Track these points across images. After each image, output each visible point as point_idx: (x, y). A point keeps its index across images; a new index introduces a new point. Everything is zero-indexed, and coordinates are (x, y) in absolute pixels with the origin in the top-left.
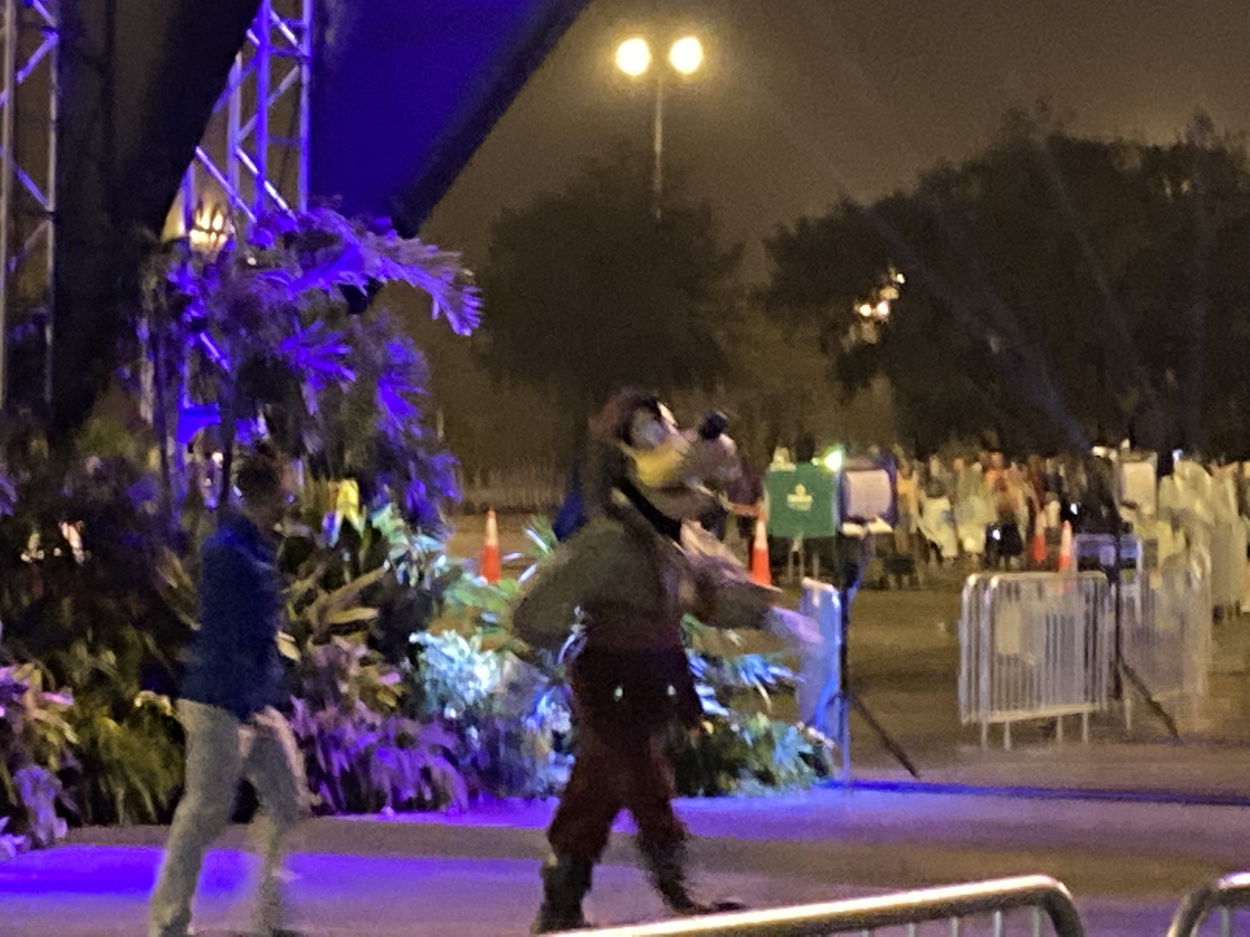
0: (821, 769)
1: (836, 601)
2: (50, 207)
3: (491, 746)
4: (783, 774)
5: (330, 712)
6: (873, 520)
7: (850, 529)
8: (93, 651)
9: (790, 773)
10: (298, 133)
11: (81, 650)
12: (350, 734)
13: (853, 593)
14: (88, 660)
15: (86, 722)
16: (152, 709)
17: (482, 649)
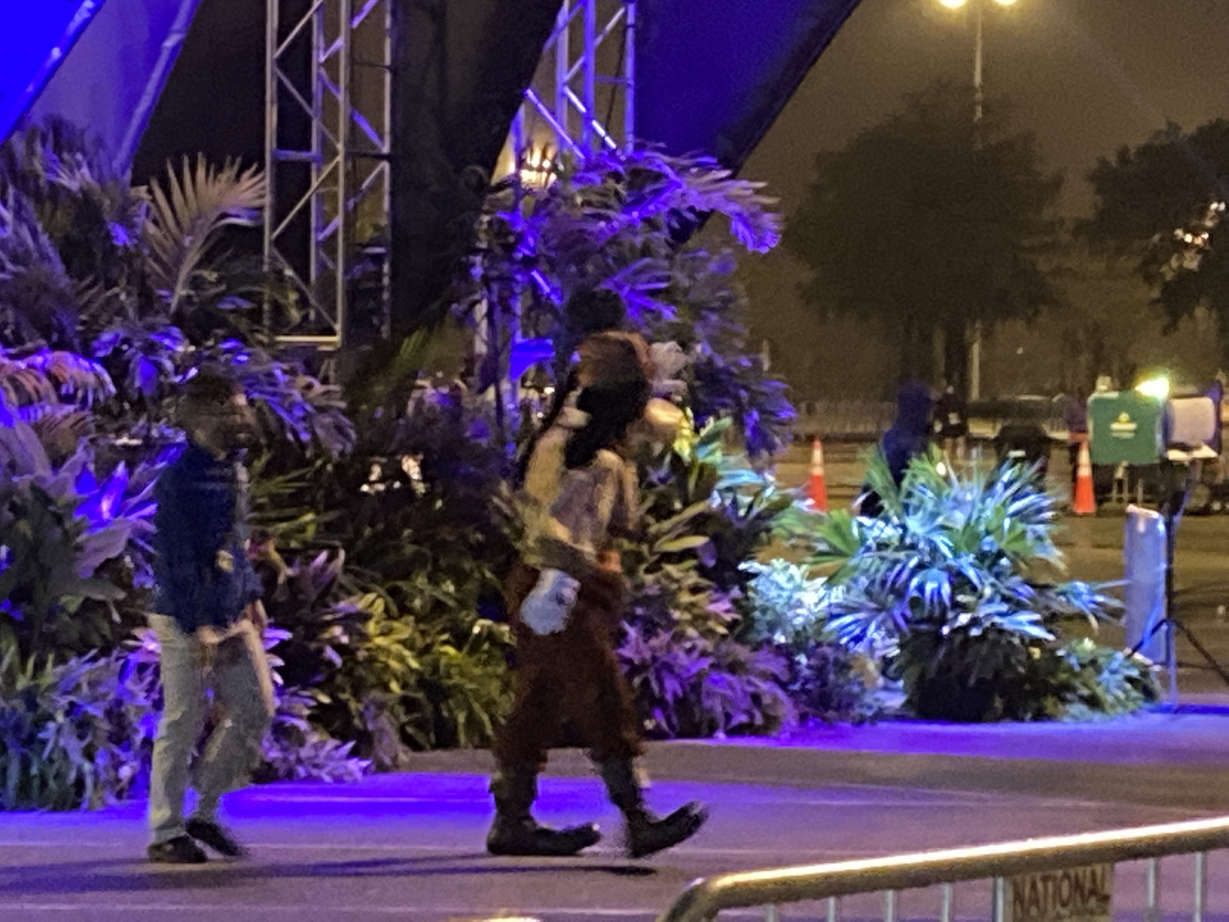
0: (1149, 694)
1: (1161, 527)
2: (386, 149)
3: (820, 672)
4: (1109, 699)
5: (664, 637)
6: (1198, 448)
7: (1174, 455)
8: (434, 581)
9: (1117, 698)
10: (623, 74)
11: (421, 581)
12: (683, 659)
13: (1178, 519)
14: (428, 589)
15: (427, 649)
16: (490, 636)
17: (812, 576)
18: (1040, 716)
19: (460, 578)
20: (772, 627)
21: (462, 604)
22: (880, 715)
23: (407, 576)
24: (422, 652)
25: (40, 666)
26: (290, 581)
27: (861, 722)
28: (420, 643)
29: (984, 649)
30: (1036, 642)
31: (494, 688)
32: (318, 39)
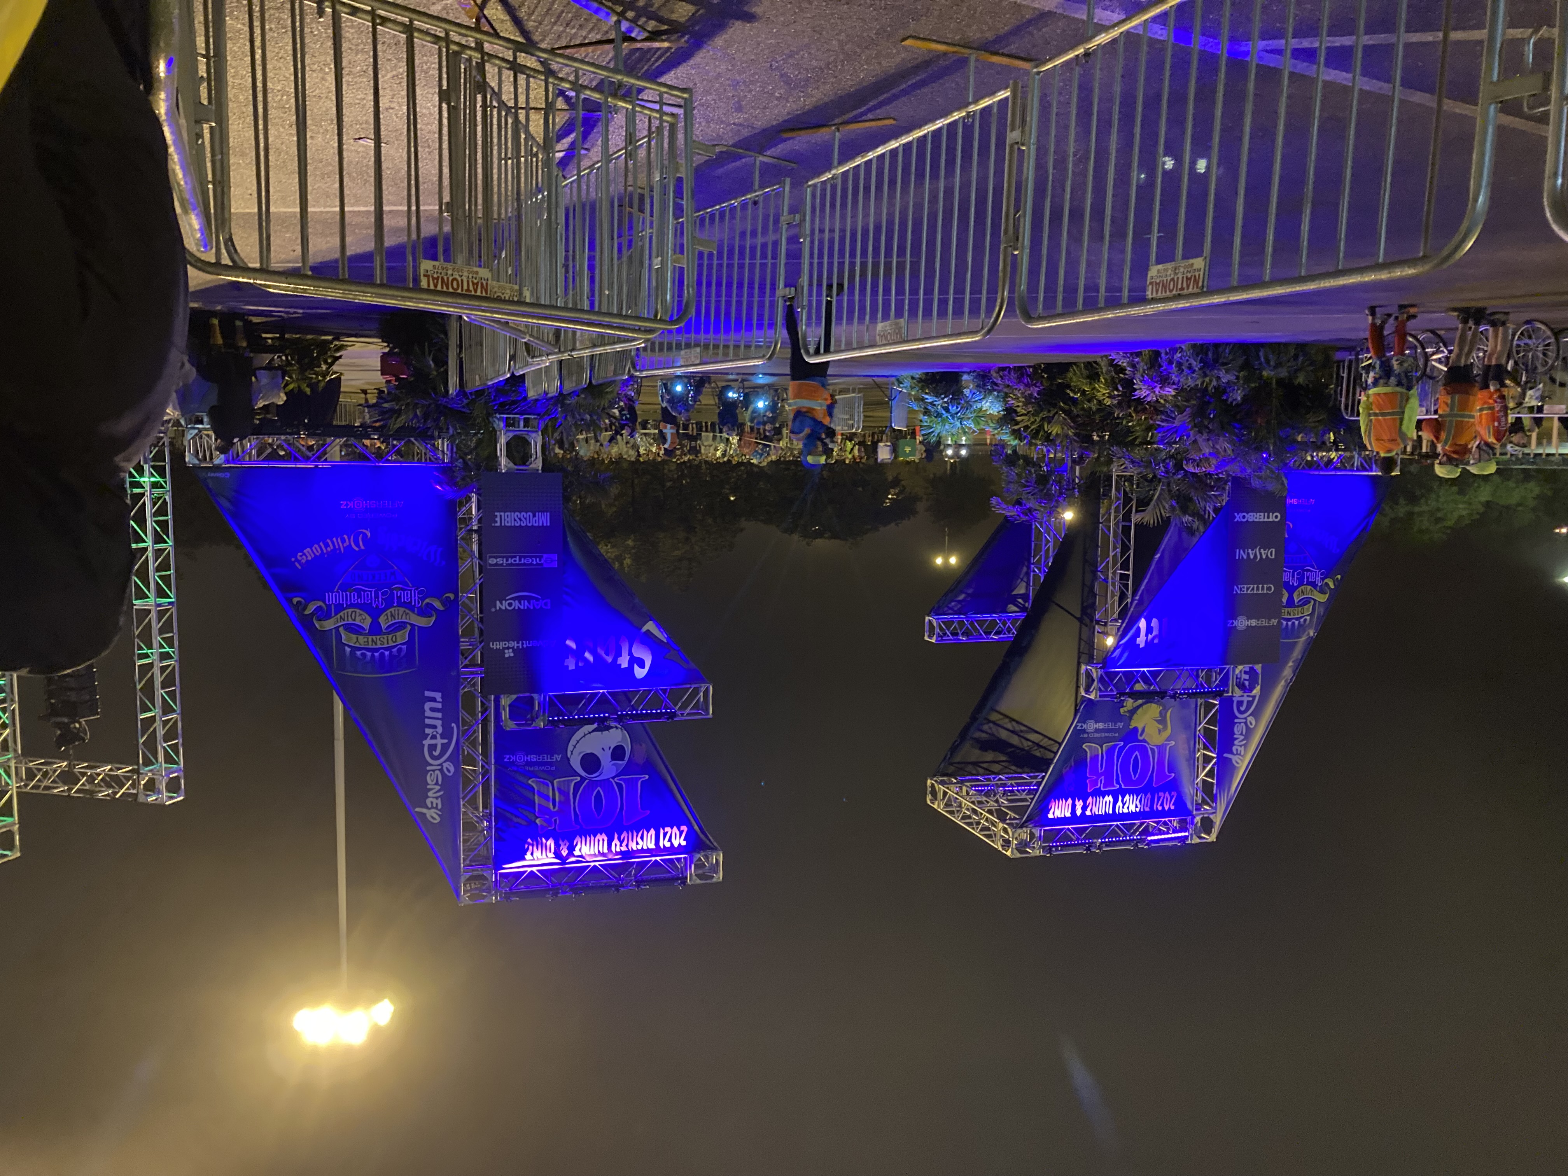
0: (898, 380)
3: (985, 385)
4: (908, 379)
5: (1026, 394)
8: (1090, 408)
9: (906, 379)
10: (1035, 545)
11: (1094, 408)
12: (1022, 387)
14: (1092, 405)
15: (1093, 389)
16: (1075, 393)
17: (986, 410)
18: (927, 374)
19: (1083, 409)
20: (998, 396)
21: (1082, 402)
22: (969, 373)
23: (1098, 409)
24: (1094, 388)
25: (1202, 384)
26: (1130, 408)
27: (974, 372)
28: (1095, 391)
29: (941, 391)
30: (926, 394)
31: (1074, 379)
32: (1119, 555)
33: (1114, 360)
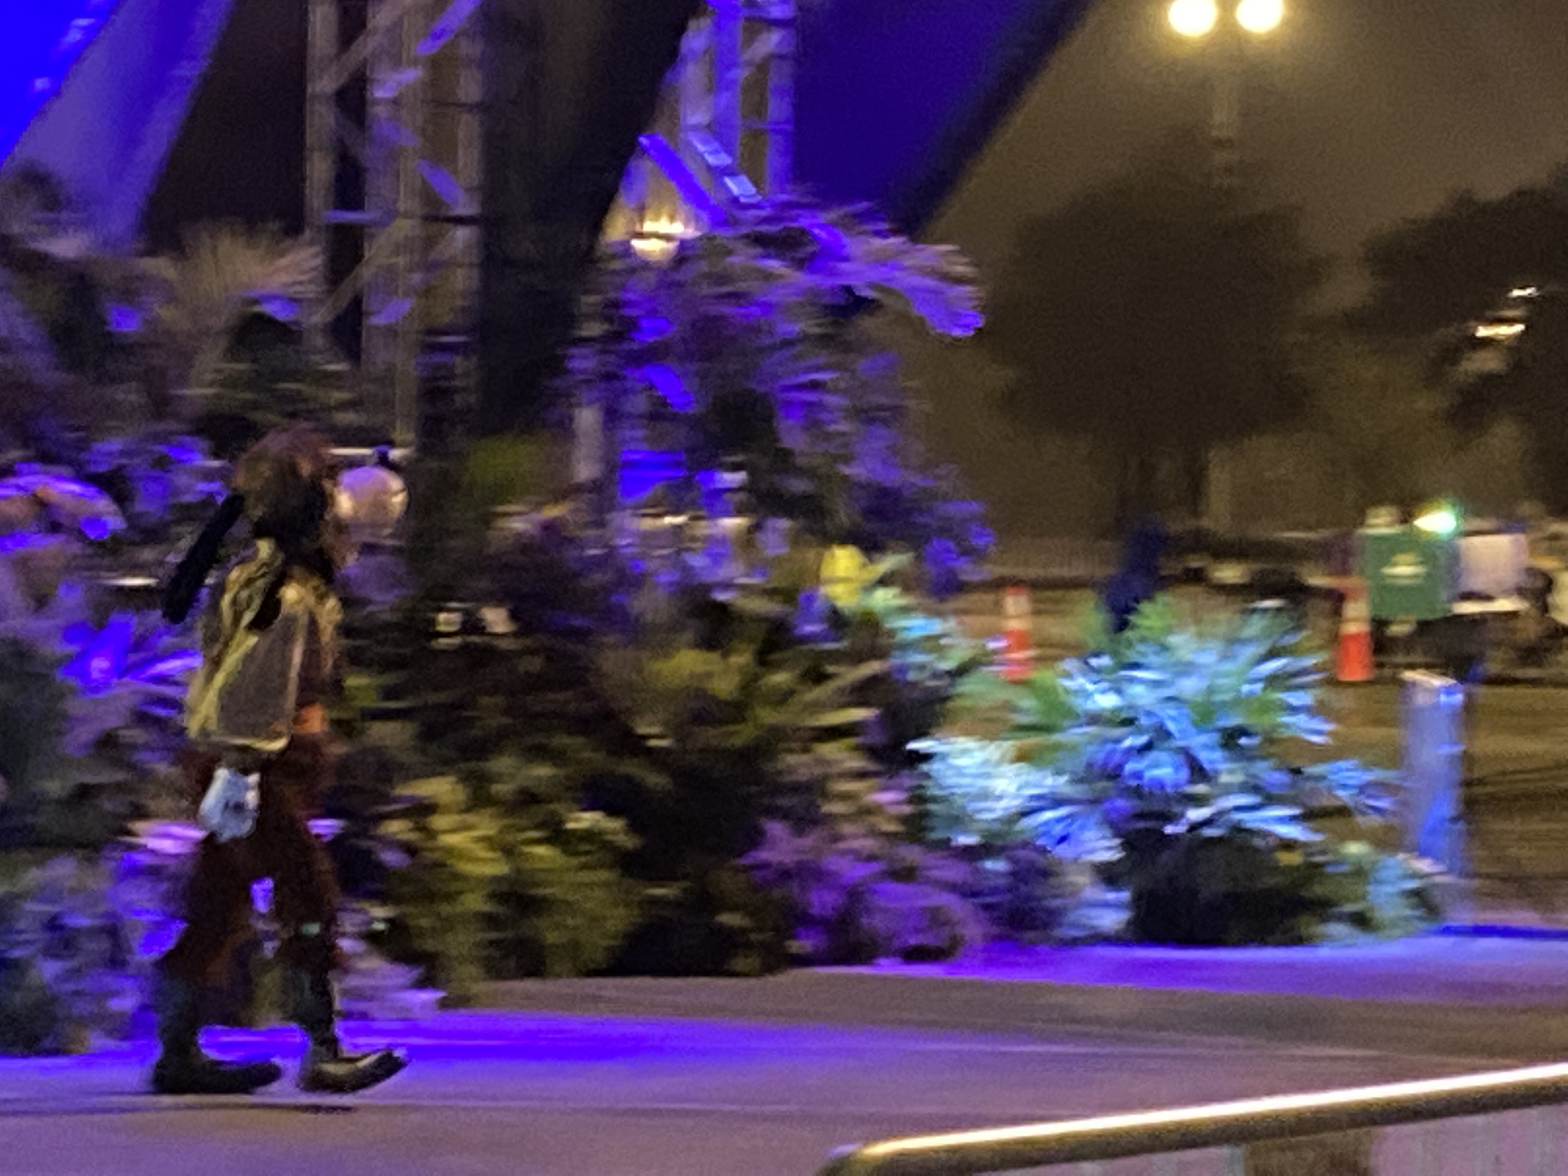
4: (1382, 916)
7: (1464, 607)
13: (1476, 688)
19: (560, 759)
20: (952, 824)
22: (1094, 937)
23: (486, 756)
28: (506, 841)
30: (1289, 845)
33: (422, 984)
